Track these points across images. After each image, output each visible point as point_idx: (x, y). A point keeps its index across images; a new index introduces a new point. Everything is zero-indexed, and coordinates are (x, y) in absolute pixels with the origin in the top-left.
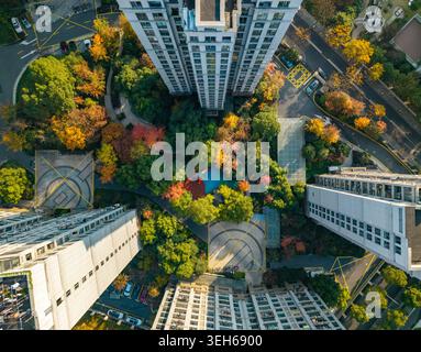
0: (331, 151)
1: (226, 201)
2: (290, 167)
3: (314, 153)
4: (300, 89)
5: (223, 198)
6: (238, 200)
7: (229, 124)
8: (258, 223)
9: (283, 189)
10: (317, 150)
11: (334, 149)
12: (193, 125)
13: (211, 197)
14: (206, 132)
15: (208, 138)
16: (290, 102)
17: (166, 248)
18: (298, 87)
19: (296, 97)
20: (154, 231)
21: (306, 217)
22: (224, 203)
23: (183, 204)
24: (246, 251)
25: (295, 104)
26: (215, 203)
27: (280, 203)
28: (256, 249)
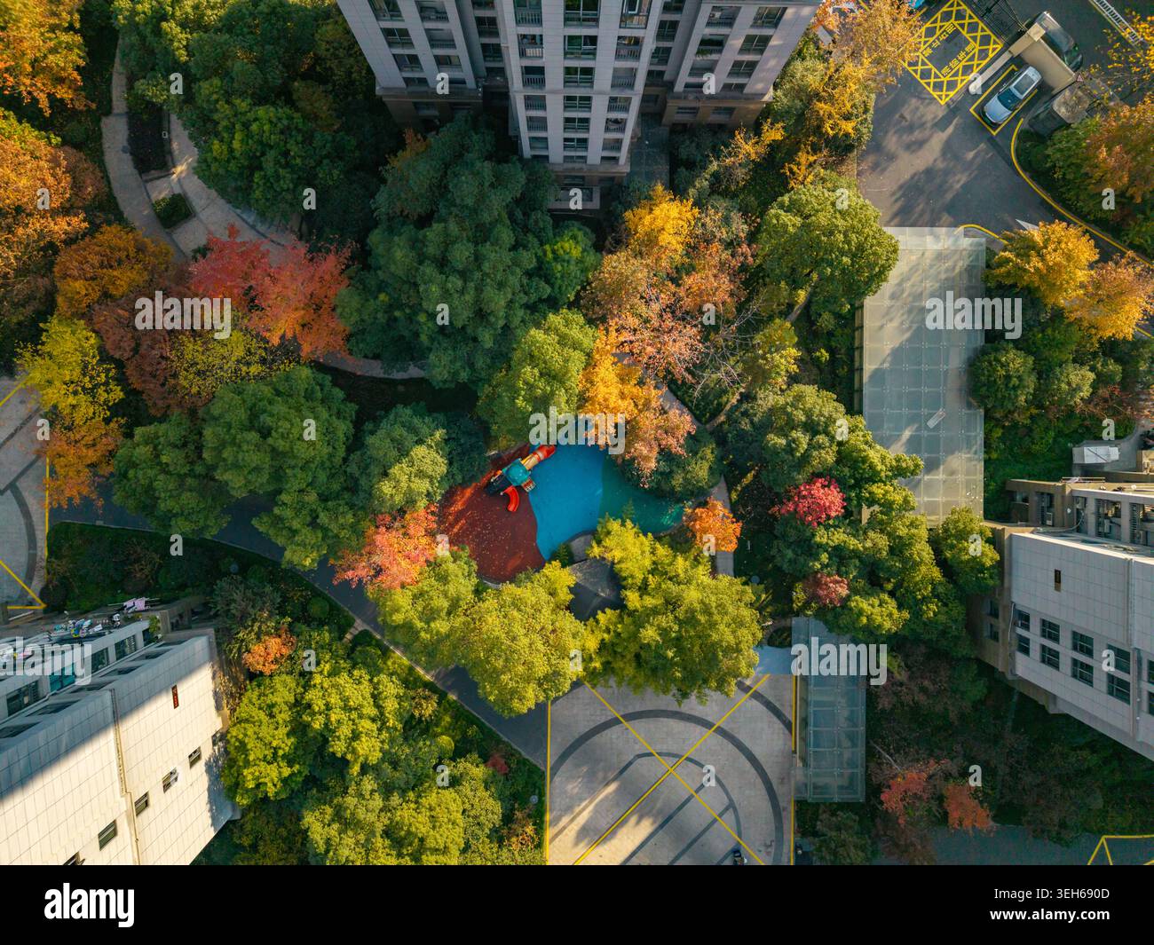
0: (1101, 380)
1: (633, 599)
2: (914, 445)
3: (1031, 382)
4: (954, 109)
5: (615, 579)
6: (692, 596)
7: (651, 241)
8: (761, 686)
9: (899, 548)
10: (1044, 372)
11: (1113, 367)
12: (482, 235)
13: (563, 577)
14: (540, 271)
15: (553, 304)
16: (909, 165)
17: (345, 821)
18: (945, 98)
19: (938, 140)
20: (286, 744)
21: (987, 670)
22: (619, 605)
23: (430, 615)
24: (707, 805)
25: (929, 172)
26: (581, 607)
27: (882, 612)
28: (754, 799)
